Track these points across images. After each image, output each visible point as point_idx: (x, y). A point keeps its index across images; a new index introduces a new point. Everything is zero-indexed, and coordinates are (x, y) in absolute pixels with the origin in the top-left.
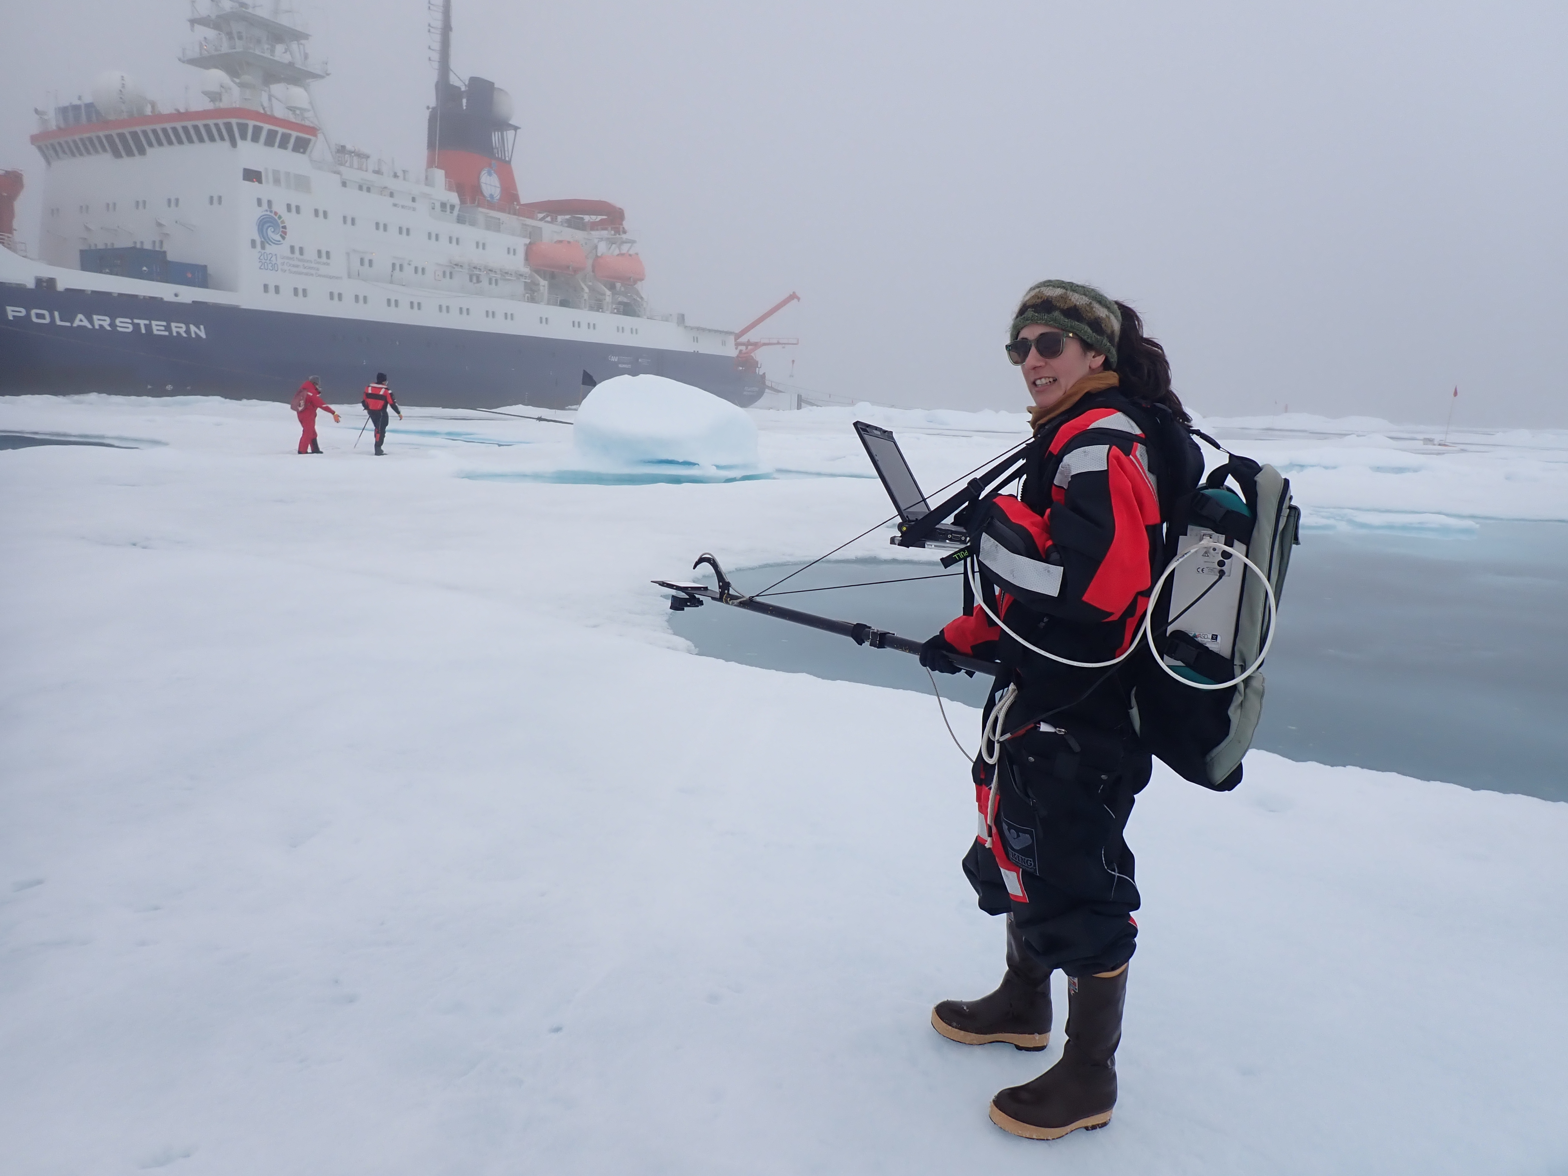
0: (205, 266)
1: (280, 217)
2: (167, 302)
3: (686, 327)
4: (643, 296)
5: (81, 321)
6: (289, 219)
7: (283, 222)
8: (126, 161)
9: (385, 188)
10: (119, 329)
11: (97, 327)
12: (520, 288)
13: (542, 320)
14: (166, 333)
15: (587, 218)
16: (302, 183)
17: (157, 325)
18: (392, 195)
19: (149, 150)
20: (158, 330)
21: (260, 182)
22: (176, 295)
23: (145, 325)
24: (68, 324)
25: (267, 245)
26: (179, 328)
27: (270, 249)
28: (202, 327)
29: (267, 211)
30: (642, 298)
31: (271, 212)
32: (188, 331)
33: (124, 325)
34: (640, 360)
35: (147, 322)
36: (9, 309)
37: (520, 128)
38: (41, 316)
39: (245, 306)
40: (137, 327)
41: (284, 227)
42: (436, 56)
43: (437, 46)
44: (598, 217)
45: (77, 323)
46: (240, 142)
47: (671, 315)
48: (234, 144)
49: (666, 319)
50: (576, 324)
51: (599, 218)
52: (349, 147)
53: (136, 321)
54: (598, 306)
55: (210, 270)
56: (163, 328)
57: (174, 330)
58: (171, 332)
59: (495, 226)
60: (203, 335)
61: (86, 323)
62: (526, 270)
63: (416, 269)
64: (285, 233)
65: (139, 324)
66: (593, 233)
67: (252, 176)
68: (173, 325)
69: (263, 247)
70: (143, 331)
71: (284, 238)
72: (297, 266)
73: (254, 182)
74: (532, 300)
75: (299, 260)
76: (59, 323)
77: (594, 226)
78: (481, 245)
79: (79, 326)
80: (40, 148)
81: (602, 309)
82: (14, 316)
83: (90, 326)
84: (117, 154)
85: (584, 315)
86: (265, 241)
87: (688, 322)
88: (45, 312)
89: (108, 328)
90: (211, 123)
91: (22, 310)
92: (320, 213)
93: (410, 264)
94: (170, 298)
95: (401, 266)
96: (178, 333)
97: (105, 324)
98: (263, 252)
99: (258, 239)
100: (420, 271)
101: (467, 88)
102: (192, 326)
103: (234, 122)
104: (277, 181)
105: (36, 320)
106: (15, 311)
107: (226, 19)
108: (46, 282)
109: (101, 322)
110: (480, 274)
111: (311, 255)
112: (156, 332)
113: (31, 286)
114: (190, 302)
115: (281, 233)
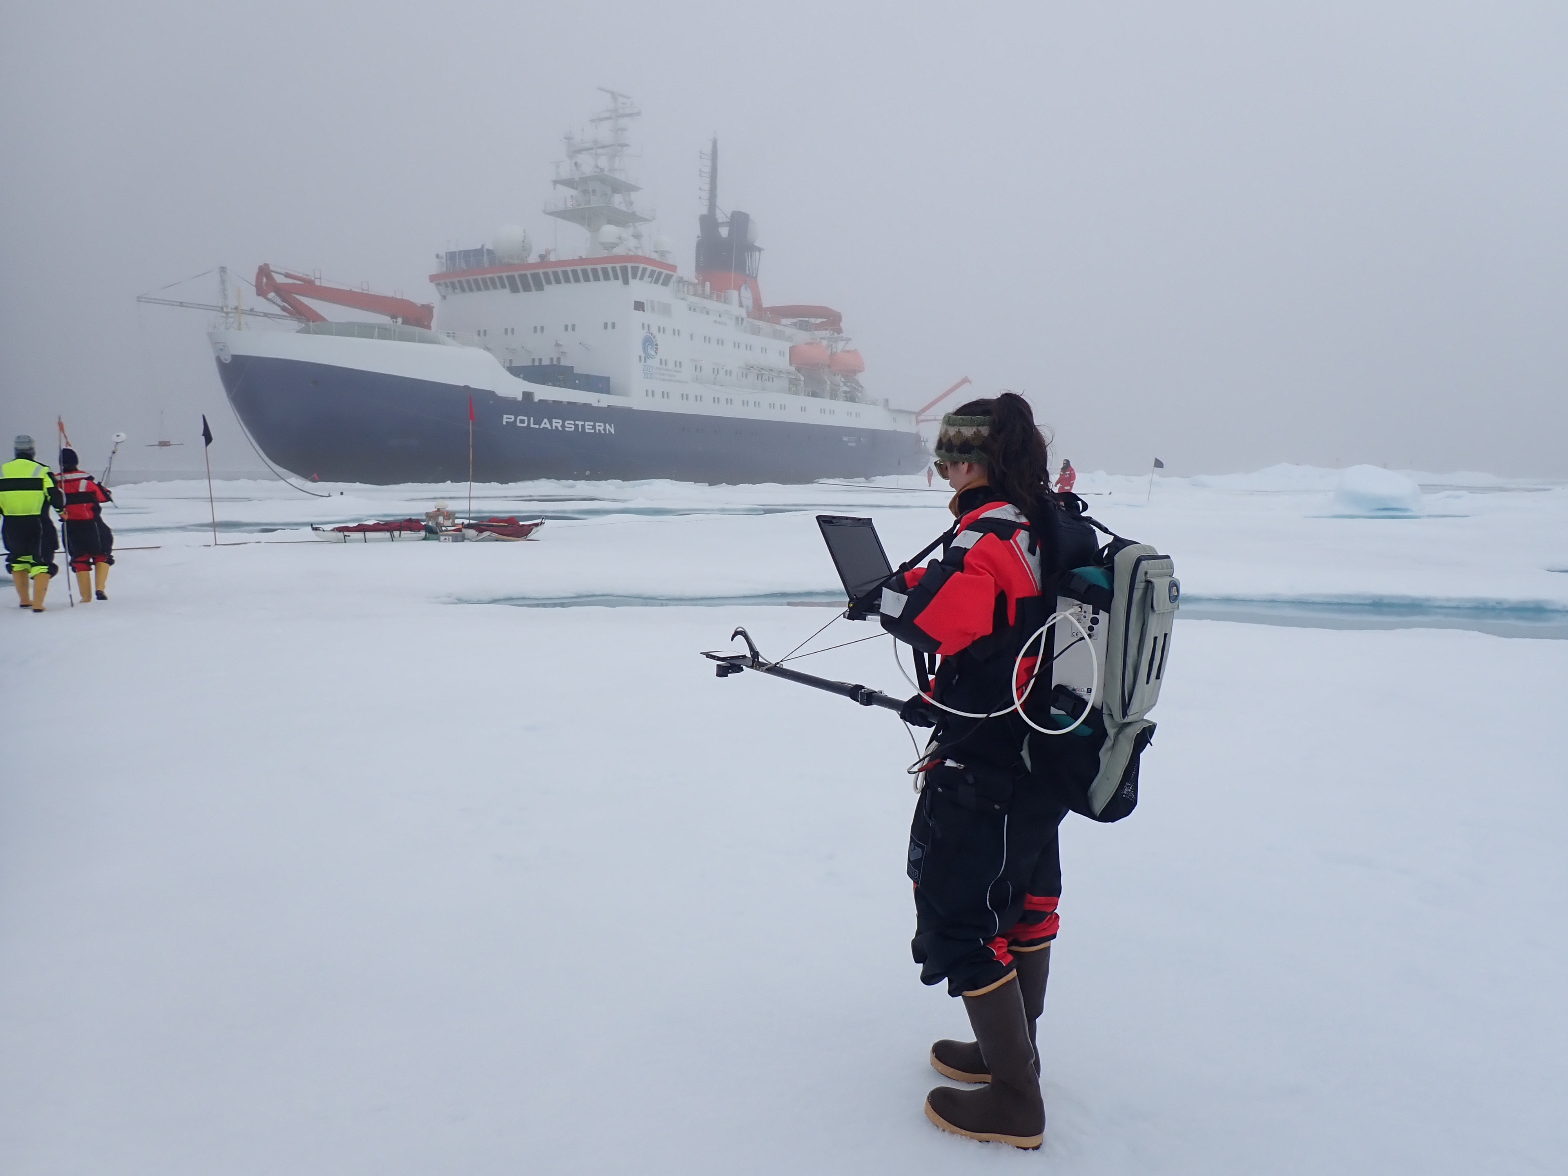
0: (608, 378)
1: (654, 337)
2: (595, 407)
3: (889, 410)
4: (863, 385)
5: (545, 424)
6: (660, 338)
7: (656, 341)
8: (522, 296)
9: (704, 308)
10: (567, 429)
11: (554, 428)
12: (786, 383)
13: (805, 409)
14: (593, 431)
15: (813, 320)
16: (666, 309)
17: (588, 425)
18: (708, 313)
19: (547, 288)
20: (588, 429)
21: (644, 311)
22: (599, 401)
23: (582, 425)
24: (537, 426)
25: (648, 360)
26: (600, 427)
27: (650, 362)
28: (612, 425)
29: (647, 332)
30: (862, 387)
31: (649, 333)
32: (605, 429)
33: (570, 426)
34: (861, 439)
35: (583, 423)
36: (505, 416)
37: (763, 250)
38: (522, 421)
39: (635, 407)
40: (576, 426)
41: (657, 345)
42: (706, 195)
43: (707, 187)
44: (818, 319)
45: (543, 425)
46: (631, 280)
47: (877, 400)
48: (626, 282)
49: (874, 403)
50: (823, 411)
51: (819, 321)
52: (685, 279)
53: (577, 422)
54: (834, 396)
55: (612, 381)
56: (591, 427)
57: (598, 428)
58: (595, 430)
59: (756, 331)
60: (613, 431)
61: (548, 426)
62: (792, 369)
63: (726, 371)
64: (657, 349)
65: (578, 425)
66: (815, 332)
67: (639, 306)
68: (597, 424)
69: (645, 361)
70: (580, 430)
71: (656, 353)
72: (663, 375)
73: (640, 311)
74: (796, 393)
75: (666, 370)
76: (532, 426)
77: (818, 327)
78: (764, 350)
79: (543, 427)
80: (438, 285)
81: (837, 397)
82: (506, 422)
83: (550, 428)
84: (515, 290)
85: (825, 403)
86: (647, 356)
87: (892, 406)
88: (526, 418)
89: (560, 429)
90: (609, 266)
91: (513, 417)
92: (676, 332)
93: (723, 369)
94: (595, 404)
95: (718, 370)
96: (599, 430)
97: (559, 426)
98: (645, 364)
99: (643, 356)
100: (729, 373)
101: (729, 220)
102: (607, 425)
103: (629, 265)
104: (653, 309)
105: (518, 424)
106: (507, 418)
107: (585, 180)
108: (528, 396)
109: (557, 424)
110: (764, 374)
111: (671, 365)
112: (587, 431)
113: (520, 398)
114: (606, 406)
115: (655, 349)
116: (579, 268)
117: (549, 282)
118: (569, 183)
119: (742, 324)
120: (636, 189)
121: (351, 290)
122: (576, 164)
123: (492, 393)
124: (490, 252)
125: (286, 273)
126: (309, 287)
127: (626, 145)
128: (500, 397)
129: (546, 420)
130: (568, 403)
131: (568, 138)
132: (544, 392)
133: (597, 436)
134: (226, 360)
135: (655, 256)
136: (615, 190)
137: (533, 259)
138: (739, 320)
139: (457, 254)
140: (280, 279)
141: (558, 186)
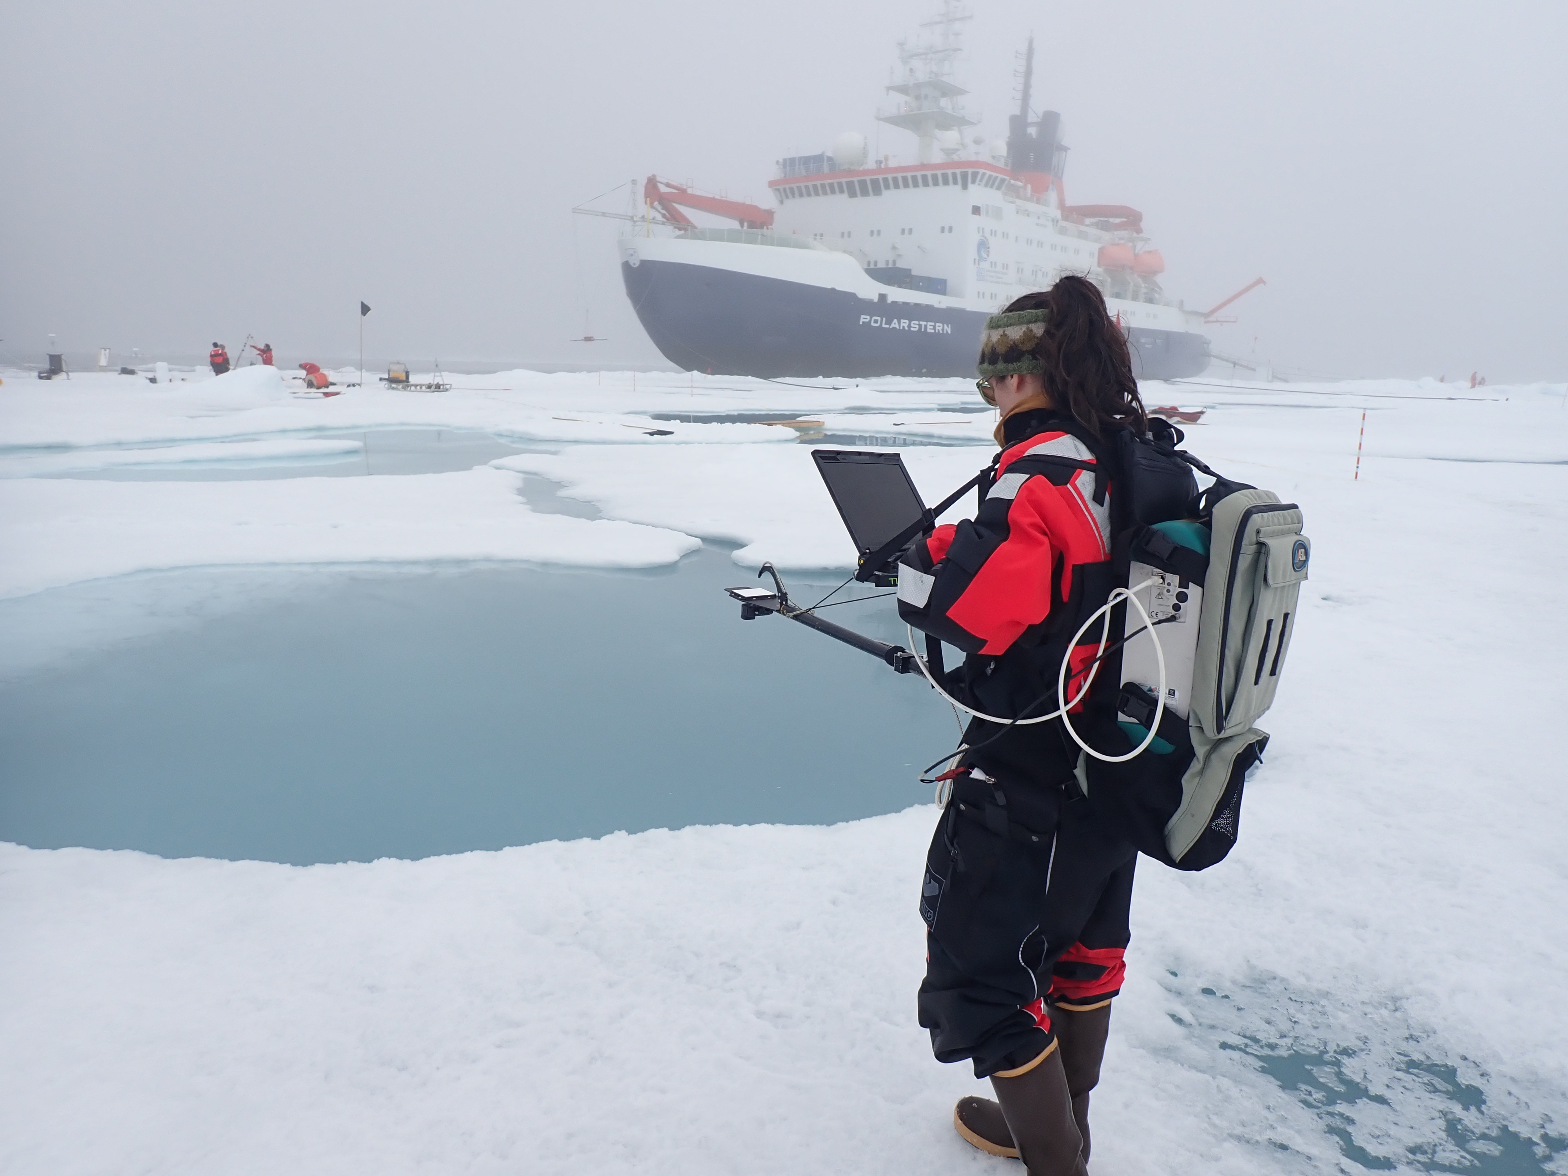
0: (945, 280)
1: (987, 240)
2: (936, 308)
3: (1183, 310)
4: (1161, 286)
5: (895, 324)
6: (992, 241)
7: (988, 244)
8: (860, 200)
9: (1027, 211)
10: (912, 329)
11: (901, 328)
14: (933, 331)
15: (1113, 220)
16: (998, 213)
17: (930, 325)
18: (1030, 216)
19: (886, 193)
20: (930, 329)
21: (979, 214)
22: (939, 303)
23: (924, 325)
24: (887, 326)
25: (981, 263)
27: (982, 265)
28: (949, 325)
29: (981, 236)
30: (1160, 288)
31: (984, 237)
32: (943, 330)
33: (914, 326)
34: (1157, 341)
35: (925, 323)
36: (862, 316)
38: (876, 321)
39: (969, 309)
40: (920, 326)
41: (989, 248)
42: (1019, 96)
43: (1020, 87)
44: (1117, 219)
45: (893, 325)
46: (970, 185)
48: (965, 187)
51: (1120, 220)
53: (921, 323)
54: (1135, 297)
55: (949, 284)
56: (932, 327)
57: (937, 328)
58: (935, 330)
60: (949, 332)
61: (897, 326)
62: (1101, 270)
64: (989, 251)
67: (976, 210)
68: (937, 324)
69: (979, 264)
70: (923, 330)
71: (988, 255)
72: (991, 276)
73: (977, 215)
75: (995, 272)
76: (884, 326)
77: (1118, 227)
78: (1076, 251)
79: (893, 328)
80: (776, 190)
81: (1138, 299)
82: (863, 322)
83: (898, 328)
84: (852, 194)
86: (981, 259)
87: (1186, 307)
88: (879, 318)
89: (907, 328)
90: (949, 172)
91: (868, 317)
92: (1005, 235)
93: (1040, 270)
94: (937, 305)
95: (1036, 271)
96: (938, 330)
97: (906, 325)
98: (978, 267)
99: (977, 258)
101: (1039, 120)
102: (945, 324)
103: (970, 171)
104: (987, 213)
105: (873, 324)
106: (864, 318)
107: (918, 86)
108: (883, 297)
109: (904, 325)
111: (999, 267)
112: (929, 331)
113: (876, 300)
114: (945, 307)
115: (987, 252)
116: (919, 174)
117: (887, 187)
118: (903, 90)
119: (1056, 225)
120: (961, 92)
121: (714, 197)
122: (911, 70)
123: (853, 295)
124: (830, 159)
125: (667, 183)
126: (683, 196)
127: (960, 50)
128: (859, 299)
129: (895, 321)
130: (915, 304)
131: (901, 44)
132: (897, 294)
133: (936, 335)
134: (634, 264)
135: (990, 161)
136: (944, 94)
137: (871, 165)
138: (1055, 221)
139: (797, 161)
140: (663, 189)
141: (891, 91)
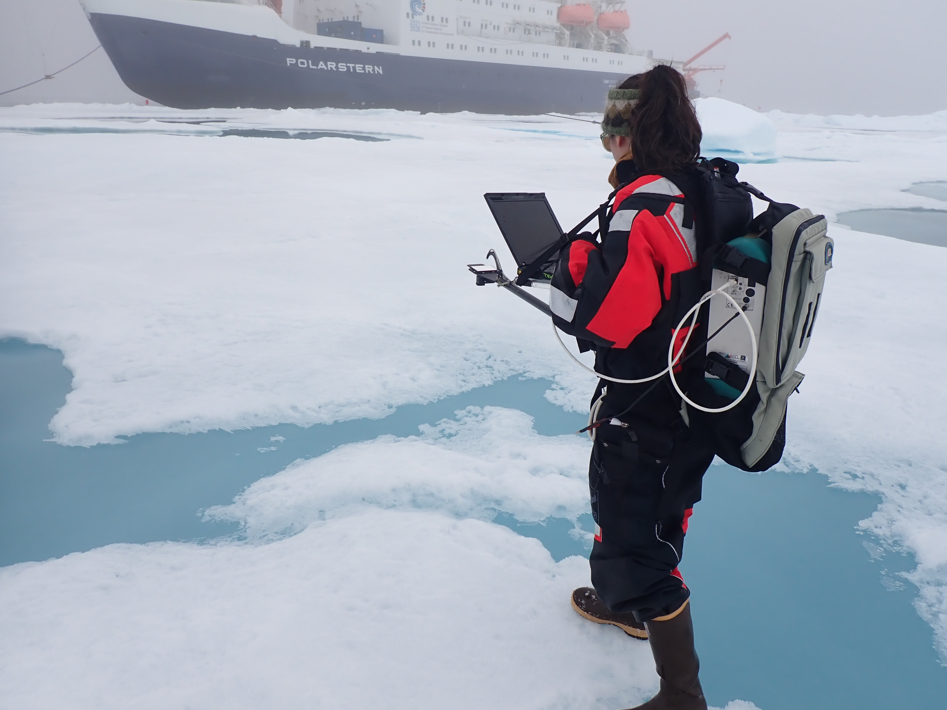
2: (364, 53)
3: (653, 59)
4: (628, 39)
5: (322, 65)
11: (329, 69)
12: (553, 37)
13: (566, 58)
14: (363, 72)
17: (358, 67)
22: (368, 49)
24: (315, 67)
25: (415, 16)
26: (369, 68)
27: (417, 18)
28: (381, 67)
32: (373, 70)
35: (353, 65)
36: (288, 59)
38: (302, 63)
39: (402, 54)
41: (424, 4)
47: (644, 51)
49: (640, 54)
50: (585, 59)
55: (385, 33)
56: (361, 69)
57: (367, 69)
60: (381, 72)
61: (324, 67)
63: (494, 26)
64: (424, 7)
65: (349, 66)
68: (367, 66)
69: (413, 17)
70: (352, 71)
71: (423, 11)
74: (560, 44)
76: (311, 67)
78: (532, 10)
83: (326, 69)
85: (591, 54)
86: (414, 13)
87: (654, 56)
88: (305, 61)
89: (335, 69)
91: (294, 60)
93: (491, 24)
94: (364, 50)
95: (486, 25)
96: (369, 71)
97: (333, 67)
98: (413, 20)
99: (410, 12)
100: (497, 28)
102: (375, 67)
105: (300, 66)
106: (290, 61)
108: (305, 43)
109: (331, 66)
110: (530, 29)
111: (437, 20)
114: (375, 53)
115: (422, 8)
128: (281, 44)
130: (341, 49)
133: (366, 76)
